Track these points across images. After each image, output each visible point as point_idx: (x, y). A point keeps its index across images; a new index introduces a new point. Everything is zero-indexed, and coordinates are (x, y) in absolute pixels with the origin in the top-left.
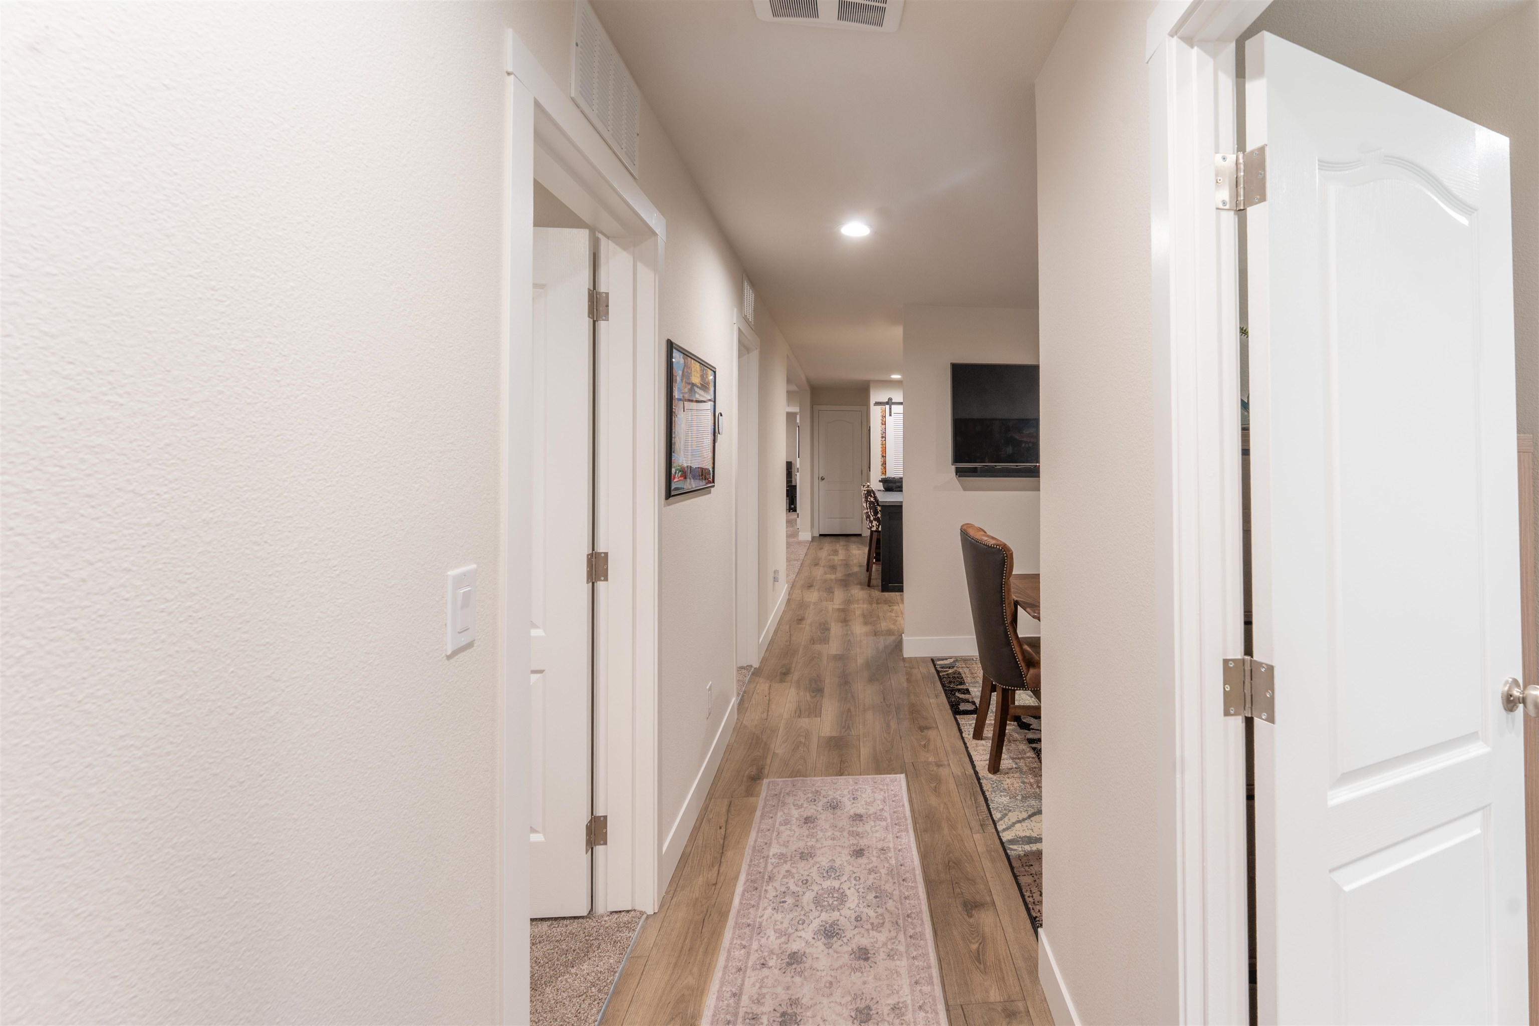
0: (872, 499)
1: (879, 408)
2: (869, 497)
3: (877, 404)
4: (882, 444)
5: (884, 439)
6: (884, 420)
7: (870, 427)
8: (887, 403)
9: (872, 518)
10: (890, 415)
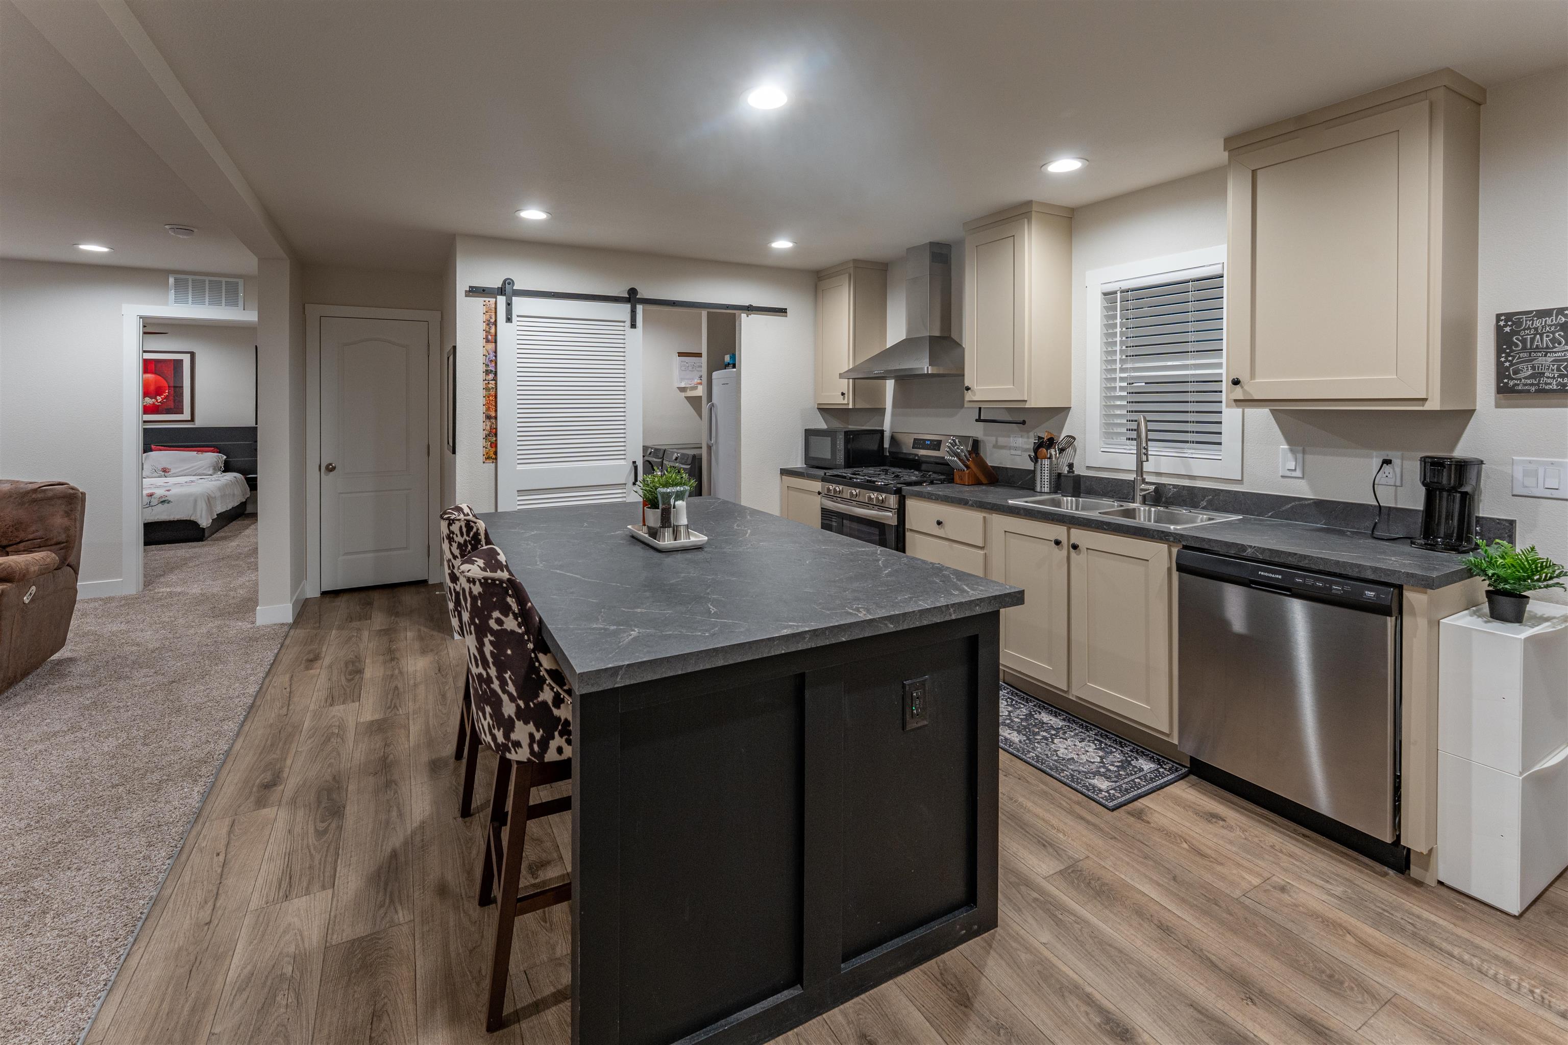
0: (511, 624)
1: (478, 303)
2: (496, 614)
3: (474, 291)
4: (487, 389)
5: (491, 376)
6: (493, 331)
7: (455, 348)
8: (501, 291)
9: (509, 709)
10: (509, 320)
